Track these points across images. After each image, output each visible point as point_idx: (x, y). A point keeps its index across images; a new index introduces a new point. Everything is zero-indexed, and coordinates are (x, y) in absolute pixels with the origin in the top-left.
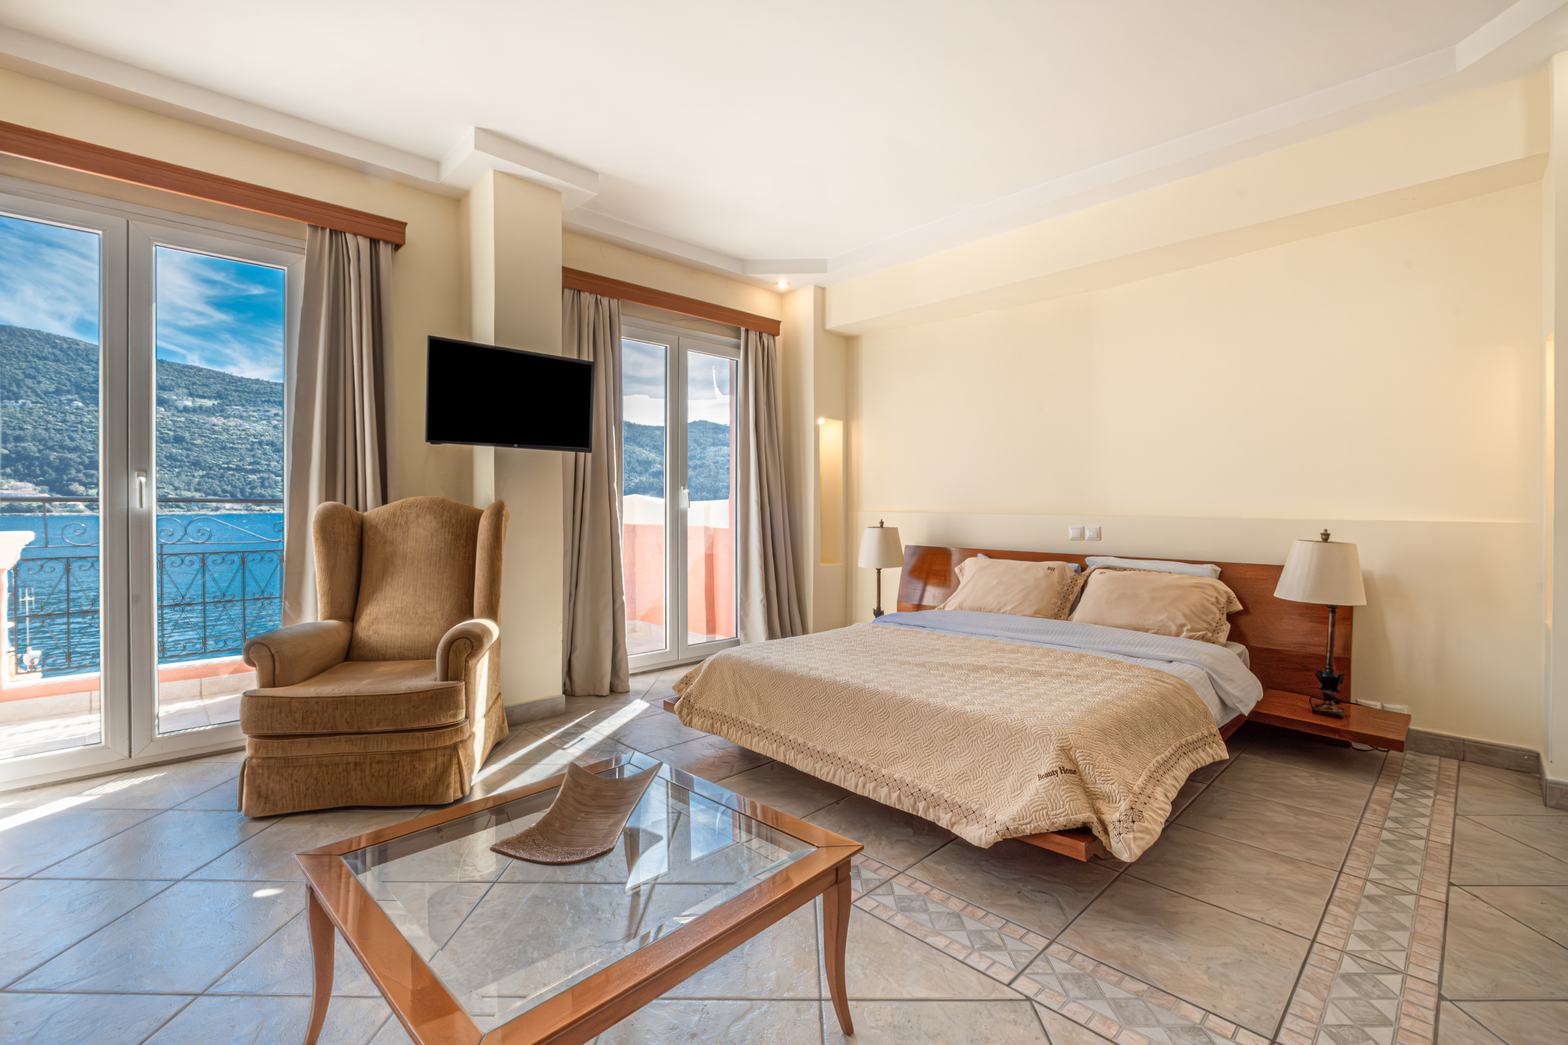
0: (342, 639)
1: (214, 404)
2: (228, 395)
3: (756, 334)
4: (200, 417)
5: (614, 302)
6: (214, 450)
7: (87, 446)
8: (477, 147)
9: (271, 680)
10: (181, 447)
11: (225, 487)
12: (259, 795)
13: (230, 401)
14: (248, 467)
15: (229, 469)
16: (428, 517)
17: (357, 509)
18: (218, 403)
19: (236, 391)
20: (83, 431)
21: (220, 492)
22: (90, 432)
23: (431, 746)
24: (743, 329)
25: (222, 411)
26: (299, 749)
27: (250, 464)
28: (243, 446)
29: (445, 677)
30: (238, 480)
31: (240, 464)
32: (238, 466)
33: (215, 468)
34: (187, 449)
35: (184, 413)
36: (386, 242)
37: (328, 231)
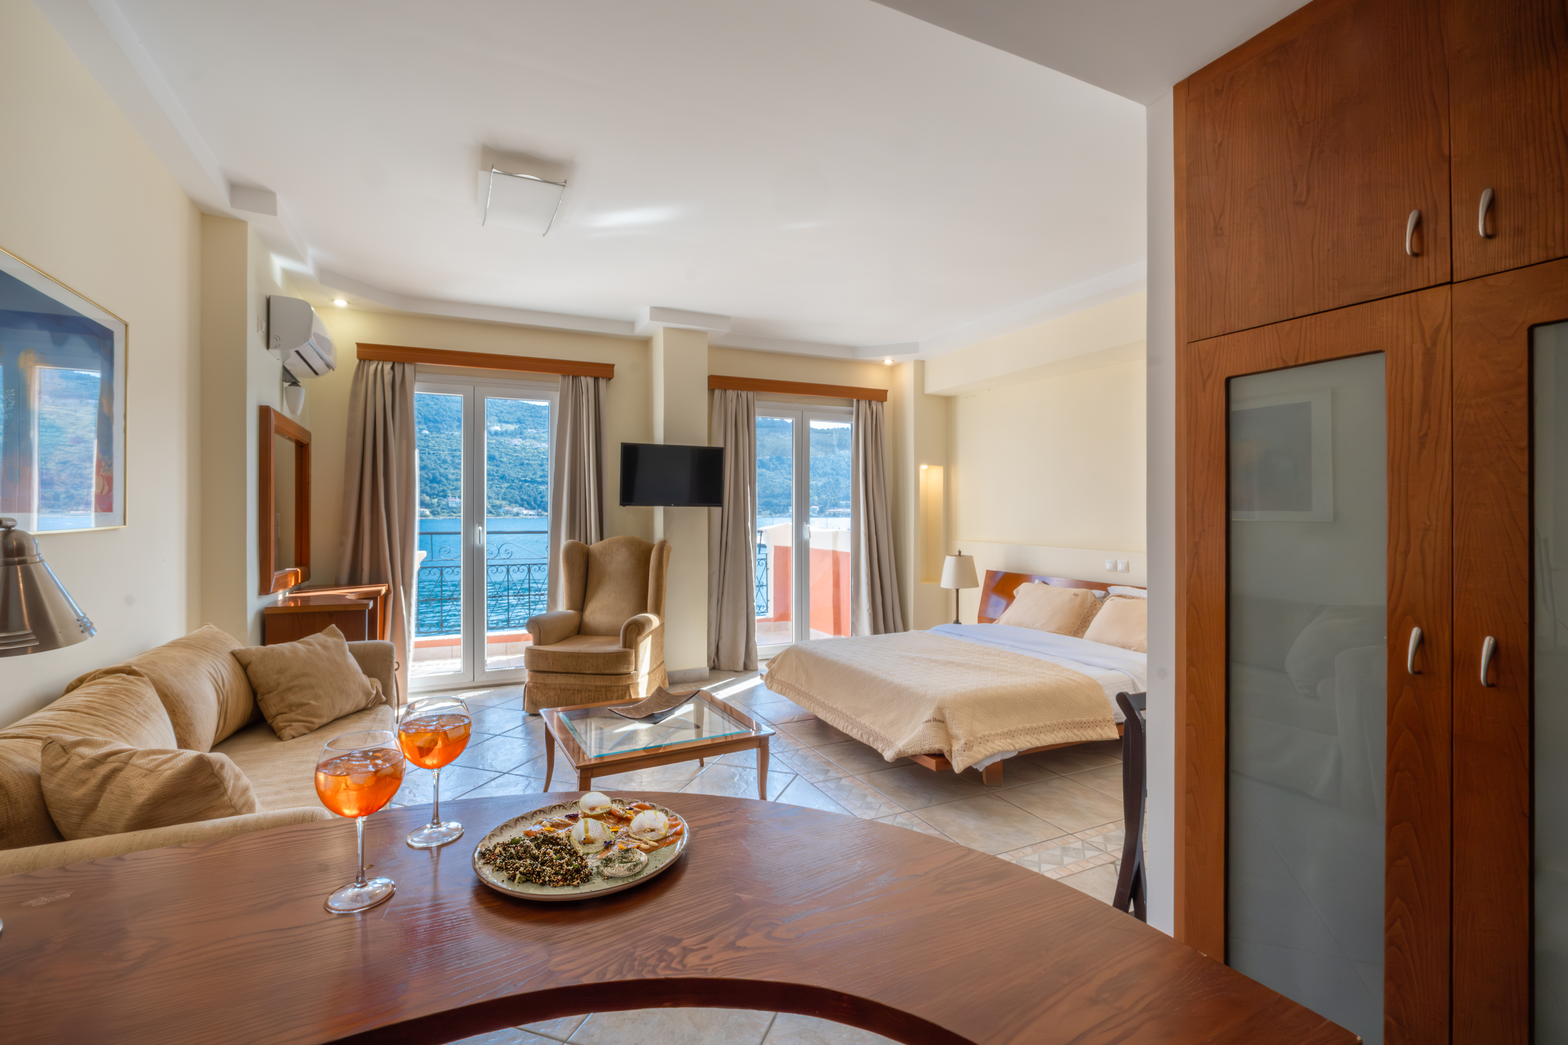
0: (576, 621)
1: (515, 428)
2: (525, 420)
3: (866, 403)
4: (506, 439)
5: (751, 394)
6: (516, 466)
7: (431, 464)
8: (651, 319)
9: (539, 641)
10: (493, 464)
11: (523, 496)
12: (533, 703)
13: (526, 425)
14: (539, 479)
15: (526, 481)
16: (623, 550)
17: (587, 544)
18: (519, 427)
19: (531, 416)
20: (429, 454)
21: (520, 501)
22: (434, 454)
23: (615, 685)
24: (855, 400)
25: (521, 433)
26: (551, 680)
27: (541, 477)
28: (536, 462)
29: (625, 646)
30: (532, 490)
31: (533, 477)
32: (532, 479)
33: (516, 481)
34: (497, 466)
35: (495, 437)
36: (603, 378)
37: (571, 377)
